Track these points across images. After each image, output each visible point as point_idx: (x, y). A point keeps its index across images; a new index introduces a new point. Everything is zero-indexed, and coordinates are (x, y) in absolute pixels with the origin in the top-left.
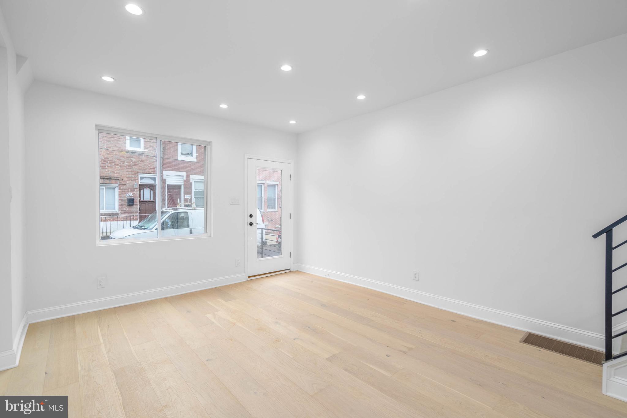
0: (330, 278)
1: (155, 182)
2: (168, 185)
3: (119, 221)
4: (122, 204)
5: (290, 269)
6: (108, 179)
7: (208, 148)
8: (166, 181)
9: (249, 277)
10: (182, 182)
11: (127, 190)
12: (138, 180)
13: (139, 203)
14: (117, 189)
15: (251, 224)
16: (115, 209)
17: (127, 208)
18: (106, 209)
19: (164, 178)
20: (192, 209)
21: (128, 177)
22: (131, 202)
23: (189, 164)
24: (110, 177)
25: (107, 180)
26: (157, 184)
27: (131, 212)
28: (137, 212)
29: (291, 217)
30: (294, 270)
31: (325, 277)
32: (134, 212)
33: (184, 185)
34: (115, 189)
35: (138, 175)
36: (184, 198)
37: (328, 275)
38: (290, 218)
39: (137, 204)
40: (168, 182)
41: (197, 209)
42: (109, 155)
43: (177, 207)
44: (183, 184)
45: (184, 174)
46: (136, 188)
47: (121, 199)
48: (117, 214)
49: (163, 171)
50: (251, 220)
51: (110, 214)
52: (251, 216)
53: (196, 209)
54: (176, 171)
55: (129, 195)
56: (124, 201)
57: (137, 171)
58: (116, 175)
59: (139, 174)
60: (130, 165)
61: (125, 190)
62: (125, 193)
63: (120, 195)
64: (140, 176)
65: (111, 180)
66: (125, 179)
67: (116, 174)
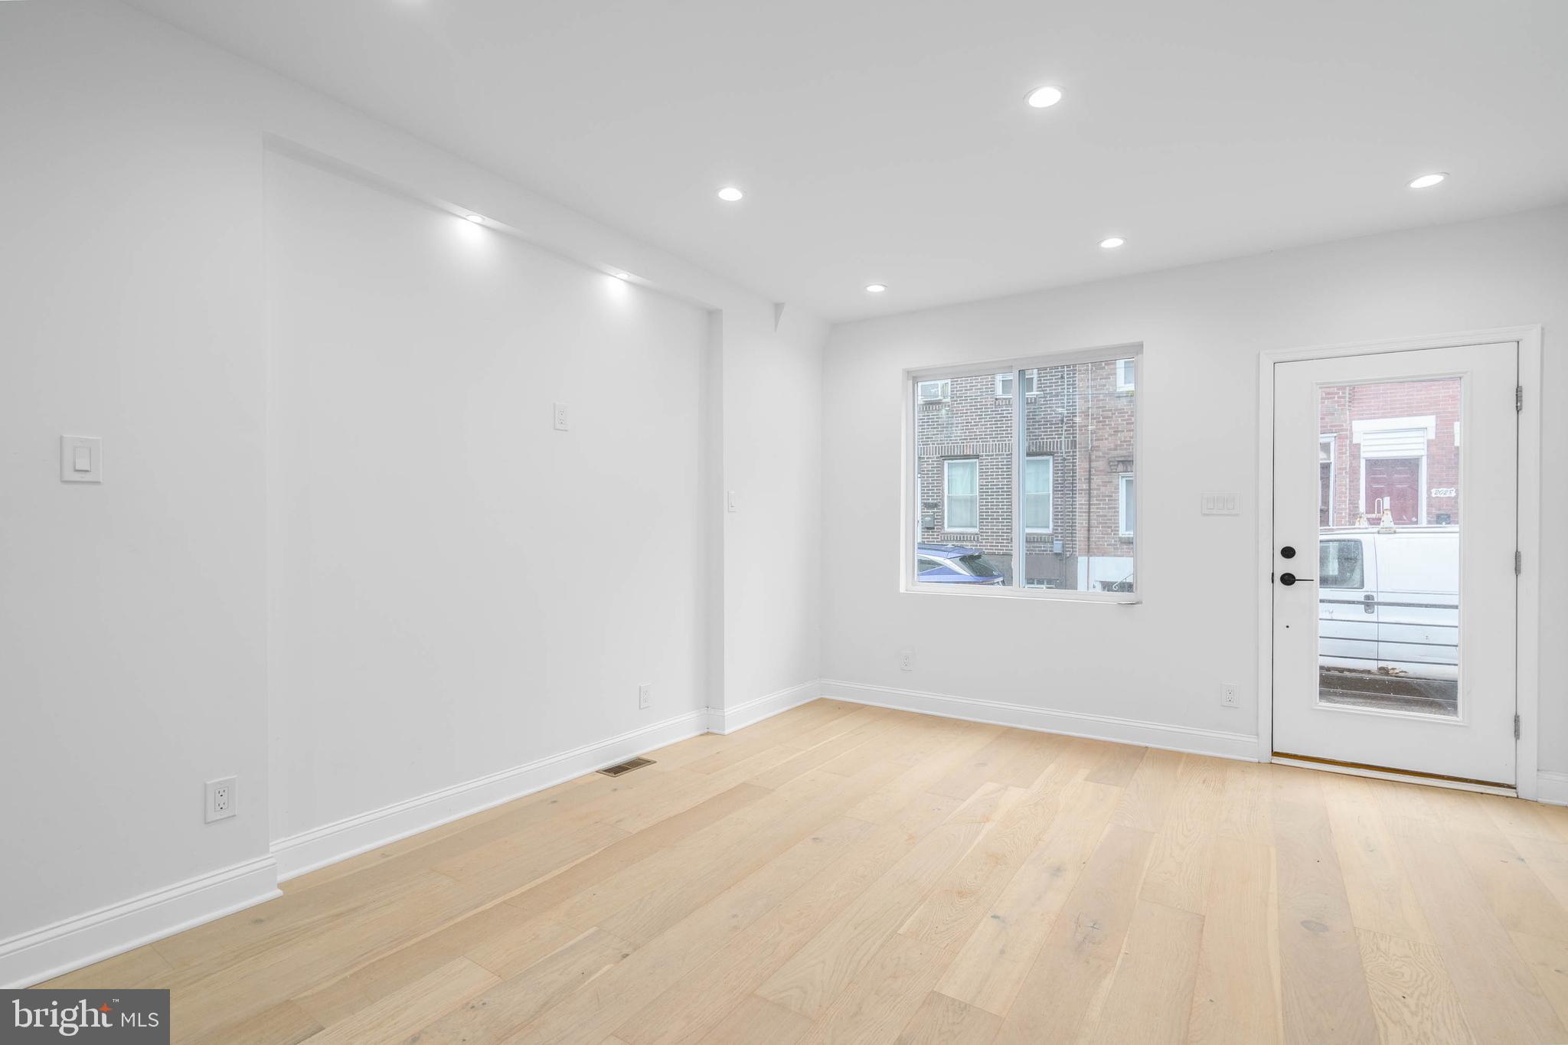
1: (1329, 458)
2: (1368, 461)
5: (1514, 787)
8: (1362, 449)
9: (1275, 754)
10: (1421, 446)
15: (1288, 579)
19: (1355, 442)
20: (1379, 533)
23: (1448, 388)
26: (1332, 460)
33: (1428, 457)
36: (1429, 497)
40: (1369, 451)
41: (1398, 530)
43: (1357, 525)
44: (1424, 453)
45: (1429, 421)
49: (1351, 423)
53: (1395, 532)
54: (1397, 416)
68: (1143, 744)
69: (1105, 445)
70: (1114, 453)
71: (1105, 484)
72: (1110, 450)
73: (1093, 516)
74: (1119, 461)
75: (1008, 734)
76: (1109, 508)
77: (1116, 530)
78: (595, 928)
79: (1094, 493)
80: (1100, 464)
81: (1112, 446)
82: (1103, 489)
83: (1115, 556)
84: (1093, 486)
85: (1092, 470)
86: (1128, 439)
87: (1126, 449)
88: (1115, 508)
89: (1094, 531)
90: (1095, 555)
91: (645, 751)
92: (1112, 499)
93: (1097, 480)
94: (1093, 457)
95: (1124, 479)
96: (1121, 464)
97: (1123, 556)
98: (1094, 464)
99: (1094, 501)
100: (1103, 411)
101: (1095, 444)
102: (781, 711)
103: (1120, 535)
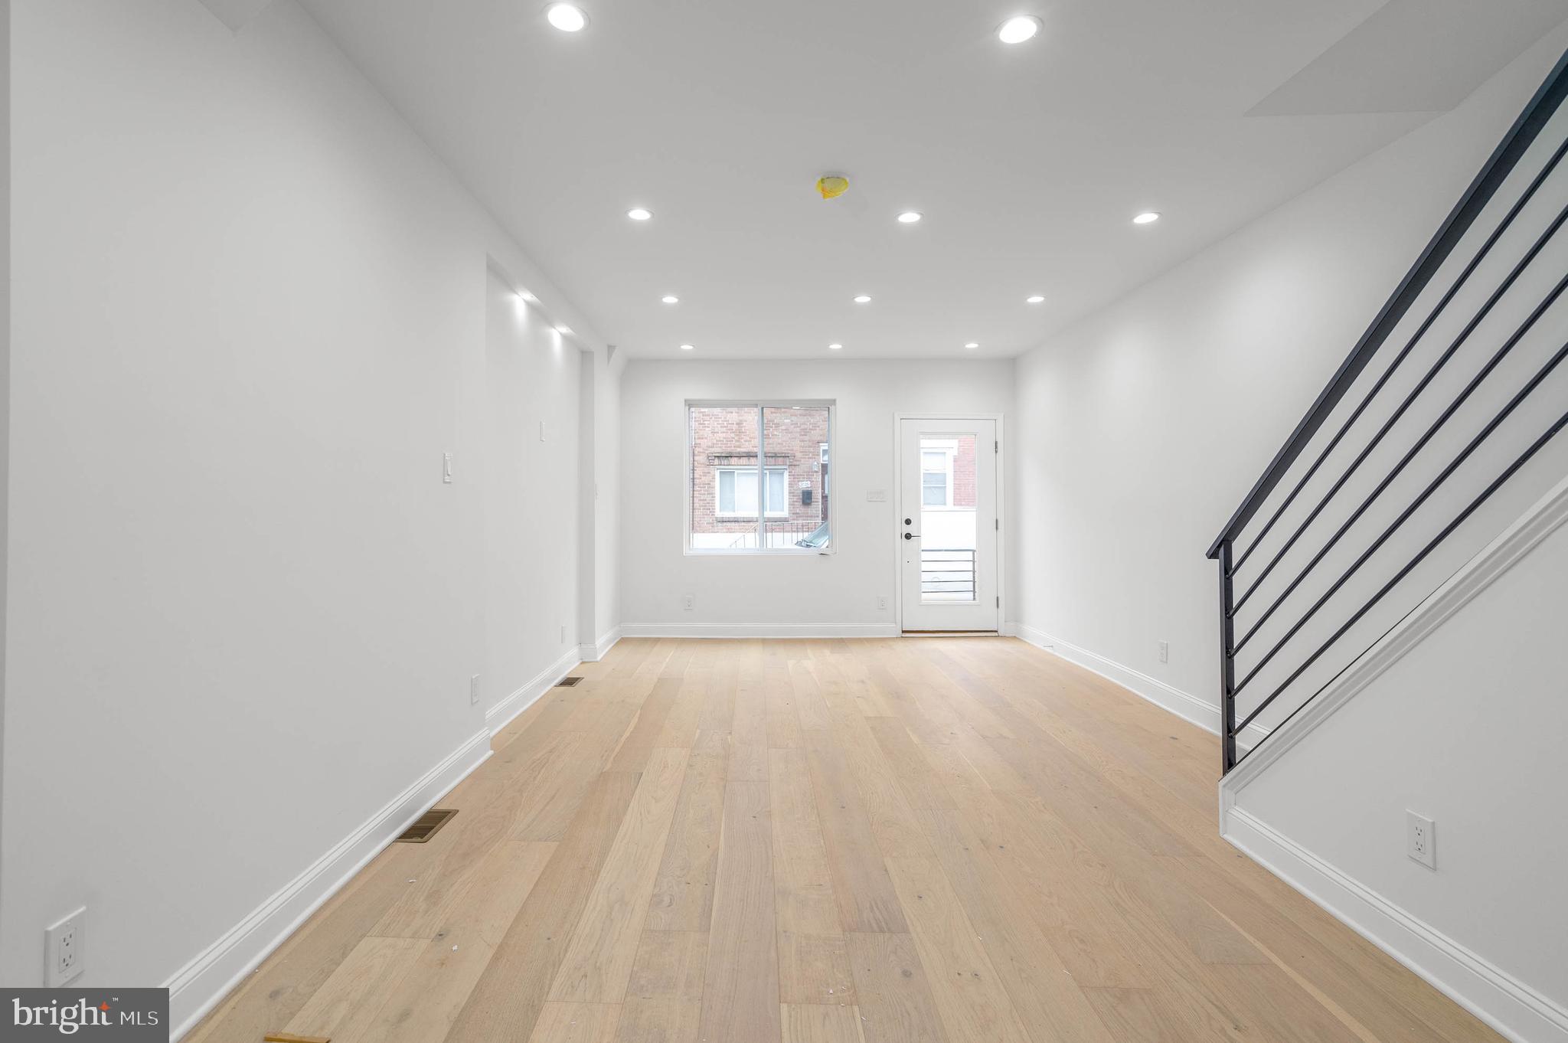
0: (1056, 654)
3: (786, 532)
4: (794, 502)
5: (996, 631)
6: (772, 457)
7: (832, 408)
9: (903, 632)
11: (801, 475)
12: (819, 455)
13: (820, 501)
14: (786, 474)
15: (908, 536)
16: (783, 510)
17: (800, 509)
18: (770, 510)
21: (802, 452)
22: (807, 498)
24: (775, 453)
25: (771, 459)
27: (808, 517)
28: (817, 517)
29: (999, 527)
30: (1007, 635)
31: (1043, 648)
32: (812, 516)
34: (783, 473)
35: (819, 447)
37: (1052, 646)
38: (997, 528)
39: (817, 502)
42: (774, 415)
46: (816, 472)
47: (793, 493)
48: (786, 520)
50: (907, 529)
51: (775, 520)
52: (908, 522)
55: (805, 485)
56: (796, 496)
57: (819, 438)
58: (784, 450)
59: (821, 444)
60: (806, 429)
61: (798, 475)
62: (799, 481)
63: (791, 485)
64: (822, 448)
65: (777, 459)
66: (798, 455)
67: (785, 446)
68: (840, 637)
69: (704, 443)
70: (712, 450)
71: (705, 474)
72: (709, 447)
73: (696, 500)
74: (715, 456)
75: (765, 642)
76: (708, 494)
77: (713, 513)
78: (698, 731)
79: (697, 481)
80: (701, 459)
81: (710, 444)
82: (703, 478)
83: (712, 532)
84: (696, 476)
85: (696, 463)
86: (722, 439)
87: (720, 447)
88: (712, 494)
89: (697, 512)
90: (697, 532)
91: (569, 670)
92: (709, 485)
93: (698, 472)
94: (696, 452)
95: (719, 471)
96: (716, 460)
97: (718, 532)
98: (696, 458)
99: (696, 488)
100: (703, 415)
101: (698, 441)
102: (607, 650)
103: (716, 516)
